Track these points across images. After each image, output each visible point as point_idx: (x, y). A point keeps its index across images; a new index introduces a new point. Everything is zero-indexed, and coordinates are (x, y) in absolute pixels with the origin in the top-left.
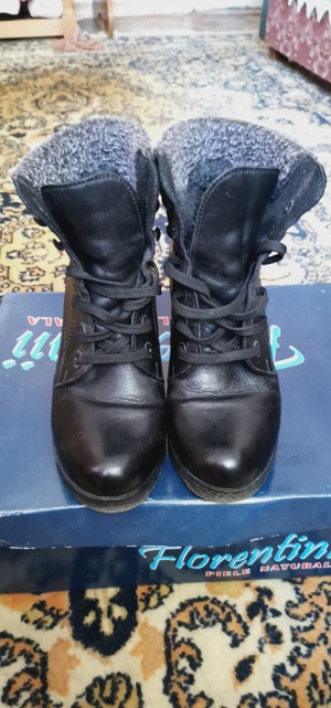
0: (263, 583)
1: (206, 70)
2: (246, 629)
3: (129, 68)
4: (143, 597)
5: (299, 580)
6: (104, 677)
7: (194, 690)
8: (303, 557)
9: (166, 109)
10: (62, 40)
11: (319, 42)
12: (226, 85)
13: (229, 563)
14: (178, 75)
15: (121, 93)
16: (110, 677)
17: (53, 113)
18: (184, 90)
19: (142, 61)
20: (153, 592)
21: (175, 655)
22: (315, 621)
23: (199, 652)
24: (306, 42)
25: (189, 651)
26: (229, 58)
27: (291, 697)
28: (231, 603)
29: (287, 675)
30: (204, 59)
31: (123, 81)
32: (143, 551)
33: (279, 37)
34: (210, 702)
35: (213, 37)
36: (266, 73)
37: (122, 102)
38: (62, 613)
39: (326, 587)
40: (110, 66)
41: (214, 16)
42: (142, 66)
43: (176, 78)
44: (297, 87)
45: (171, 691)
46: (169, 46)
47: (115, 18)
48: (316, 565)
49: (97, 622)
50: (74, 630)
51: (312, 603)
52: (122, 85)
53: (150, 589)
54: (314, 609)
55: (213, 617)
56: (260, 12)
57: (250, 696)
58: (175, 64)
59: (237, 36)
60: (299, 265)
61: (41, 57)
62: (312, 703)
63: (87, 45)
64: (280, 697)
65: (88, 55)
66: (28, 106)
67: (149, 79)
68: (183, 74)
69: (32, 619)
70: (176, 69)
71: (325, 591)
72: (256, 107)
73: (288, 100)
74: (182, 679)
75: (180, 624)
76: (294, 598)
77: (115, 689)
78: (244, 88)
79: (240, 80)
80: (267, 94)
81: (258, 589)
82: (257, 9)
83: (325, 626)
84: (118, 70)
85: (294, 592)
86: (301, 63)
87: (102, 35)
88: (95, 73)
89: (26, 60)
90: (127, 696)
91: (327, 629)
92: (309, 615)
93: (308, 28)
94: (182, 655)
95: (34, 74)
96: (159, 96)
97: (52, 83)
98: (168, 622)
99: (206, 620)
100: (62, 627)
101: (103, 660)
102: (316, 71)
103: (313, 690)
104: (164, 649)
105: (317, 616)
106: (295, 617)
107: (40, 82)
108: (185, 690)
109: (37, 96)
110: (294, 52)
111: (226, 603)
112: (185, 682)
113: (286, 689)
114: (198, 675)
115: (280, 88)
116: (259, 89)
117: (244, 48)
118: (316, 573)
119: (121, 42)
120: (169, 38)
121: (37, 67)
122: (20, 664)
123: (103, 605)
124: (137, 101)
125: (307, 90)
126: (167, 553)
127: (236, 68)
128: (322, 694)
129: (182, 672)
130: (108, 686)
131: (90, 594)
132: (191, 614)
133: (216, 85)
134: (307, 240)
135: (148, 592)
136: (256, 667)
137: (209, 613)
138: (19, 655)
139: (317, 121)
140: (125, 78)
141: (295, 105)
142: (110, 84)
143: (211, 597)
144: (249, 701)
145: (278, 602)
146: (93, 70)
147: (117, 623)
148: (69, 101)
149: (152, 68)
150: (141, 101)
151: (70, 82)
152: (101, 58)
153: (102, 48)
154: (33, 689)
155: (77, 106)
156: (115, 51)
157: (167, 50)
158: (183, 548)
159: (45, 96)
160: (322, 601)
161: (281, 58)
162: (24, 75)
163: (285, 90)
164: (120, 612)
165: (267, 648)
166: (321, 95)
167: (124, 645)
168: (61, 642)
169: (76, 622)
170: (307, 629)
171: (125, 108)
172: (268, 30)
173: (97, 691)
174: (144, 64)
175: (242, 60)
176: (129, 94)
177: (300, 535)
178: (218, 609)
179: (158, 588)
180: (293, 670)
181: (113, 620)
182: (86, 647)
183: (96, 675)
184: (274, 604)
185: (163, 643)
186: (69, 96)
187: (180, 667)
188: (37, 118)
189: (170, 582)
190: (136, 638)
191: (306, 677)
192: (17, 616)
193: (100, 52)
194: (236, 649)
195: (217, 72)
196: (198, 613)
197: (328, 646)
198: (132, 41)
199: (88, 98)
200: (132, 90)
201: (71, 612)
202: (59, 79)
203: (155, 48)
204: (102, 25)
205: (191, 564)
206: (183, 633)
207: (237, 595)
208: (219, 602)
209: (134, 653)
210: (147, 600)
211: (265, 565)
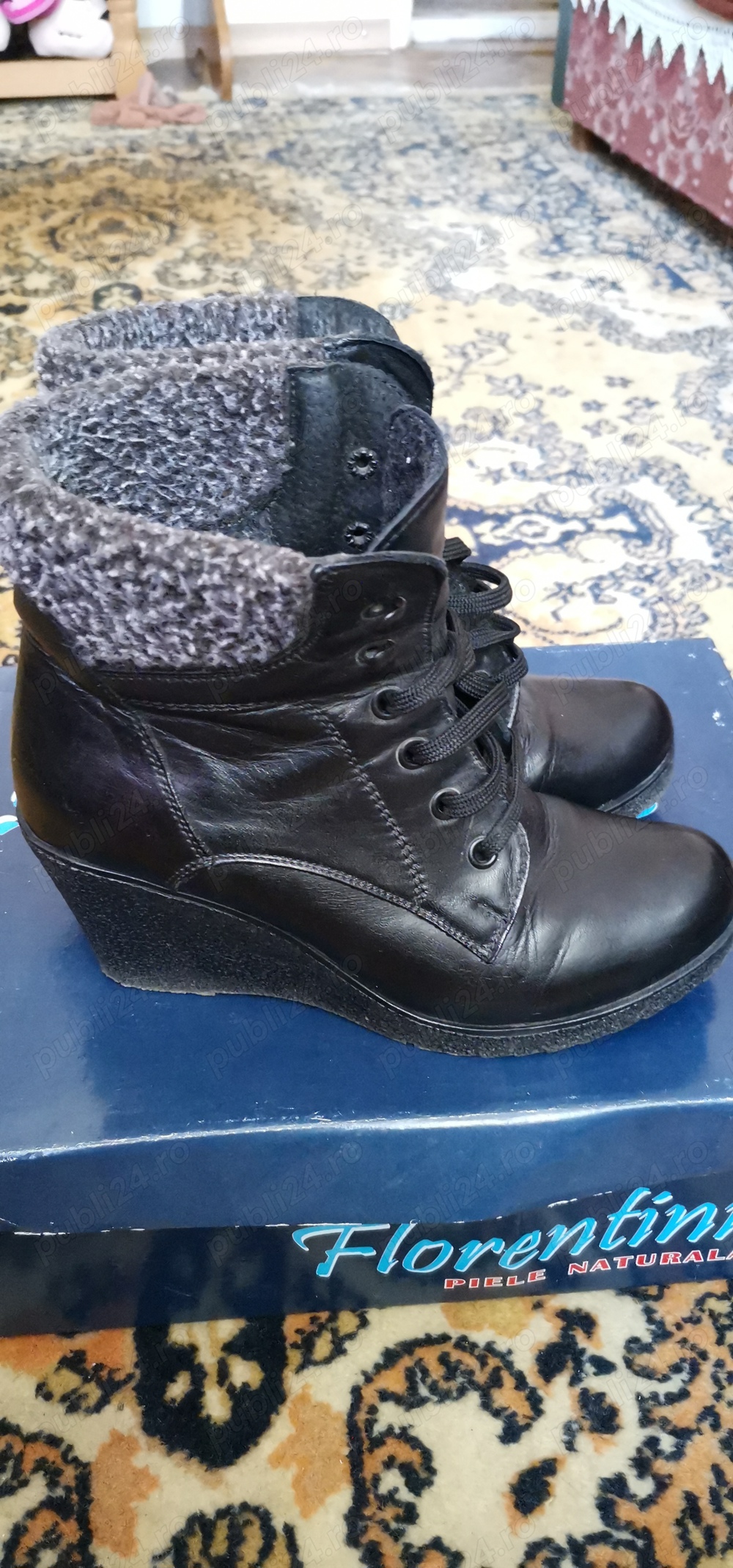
0: (572, 1301)
1: (439, 170)
2: (535, 1402)
3: (267, 164)
4: (298, 1339)
5: (653, 1290)
6: (210, 1512)
7: (417, 1535)
8: (663, 1239)
9: (351, 254)
10: (111, 103)
11: (667, 111)
12: (483, 202)
13: (497, 1258)
14: (380, 179)
15: (250, 217)
16: (223, 1513)
17: (90, 258)
18: (391, 212)
19: (299, 148)
20: (322, 1327)
21: (372, 1464)
22: (691, 1381)
23: (427, 1455)
24: (642, 110)
25: (405, 1453)
26: (490, 144)
27: (640, 1543)
28: (502, 1346)
29: (632, 1497)
30: (436, 146)
31: (253, 191)
32: (301, 1238)
33: (592, 101)
34: (455, 1559)
35: (457, 99)
36: (566, 177)
37: (252, 235)
38: (120, 1376)
39: (712, 1304)
40: (224, 157)
41: (456, 55)
42: (298, 160)
43: (373, 187)
44: (628, 208)
45: (364, 1540)
46: (360, 117)
47: (236, 60)
48: (691, 1257)
49: (195, 1395)
50: (145, 1414)
51: (684, 1342)
52: (254, 199)
53: (313, 1320)
54: (689, 1354)
55: (460, 1380)
56: (552, 47)
57: (547, 1542)
58: (373, 157)
59: (506, 98)
60: (638, 601)
61: (63, 138)
62: (688, 1553)
63: (171, 114)
64: (617, 1544)
65: (175, 134)
66: (31, 245)
67: (313, 188)
68: (390, 177)
69: (58, 1391)
70: (374, 167)
71: (712, 1314)
72: (545, 252)
73: (611, 235)
74: (389, 1513)
75: (385, 1396)
76: (642, 1331)
77: (236, 1539)
78: (521, 209)
79: (513, 192)
80: (568, 223)
81: (563, 1314)
82: (546, 40)
83: (714, 1390)
84: (243, 167)
85: (643, 1318)
86: (635, 156)
87: (206, 93)
88: (190, 174)
89: (26, 144)
90: (266, 1552)
91: (718, 1397)
92: (676, 1369)
93: (647, 80)
94: (389, 1463)
95: (47, 173)
96: (334, 223)
97: (90, 193)
98: (356, 1392)
99: (444, 1385)
100: (121, 1408)
101: (209, 1476)
102: (662, 174)
103: (691, 1526)
104: (346, 1451)
105: (695, 1371)
106: (647, 1374)
107: (60, 191)
108: (397, 1535)
109: (54, 221)
110: (621, 132)
111: (490, 1348)
112: (397, 1519)
113: (629, 1526)
114: (425, 1504)
115: (595, 210)
116: (551, 211)
117: (520, 123)
118: (690, 1274)
119: (249, 108)
120: (359, 102)
121: (54, 160)
122: (36, 1491)
123: (208, 1358)
124: (285, 234)
125: (646, 214)
126: (357, 1240)
127: (505, 166)
128: (710, 1534)
129: (390, 1498)
130: (222, 1532)
131: (180, 1334)
132: (410, 1375)
133: (462, 203)
134: (653, 547)
135: (309, 1328)
136: (558, 1483)
137: (451, 1370)
138: (35, 1471)
139: (666, 282)
140: (258, 185)
141: (623, 246)
142: (223, 196)
143: (455, 1334)
144: (545, 1553)
145: (609, 1343)
146: (185, 167)
147: (238, 1396)
148: (130, 232)
149: (319, 164)
150: (294, 234)
151: (131, 191)
152: (205, 141)
153: (207, 121)
154: (63, 1544)
155: (147, 244)
156: (237, 126)
157: (354, 126)
158: (394, 1228)
159: (72, 221)
160: (704, 1336)
161: (595, 144)
162: (21, 177)
163: (605, 213)
164: (245, 1373)
165: (584, 1441)
166: (672, 226)
167: (256, 1444)
168: (118, 1441)
169: (150, 1397)
170: (672, 1399)
171: (259, 250)
172: (569, 86)
173: (195, 1544)
174: (303, 154)
175: (518, 149)
176: (266, 218)
177: (656, 1191)
178: (471, 1362)
179: (333, 1318)
180: (642, 1488)
181: (231, 1391)
182: (171, 1450)
183: (193, 1508)
184: (599, 1346)
185: (345, 1438)
186: (129, 222)
187: (383, 1489)
188: (53, 270)
189: (360, 1306)
190: (281, 1428)
191: (673, 1502)
192: (26, 1386)
193: (201, 129)
194: (513, 1446)
195: (464, 174)
196: (425, 1372)
197: (722, 1433)
198: (275, 106)
199: (172, 226)
200: (274, 211)
201: (138, 1373)
202: (104, 185)
203: (326, 121)
204: (206, 74)
205: (410, 1264)
206: (390, 1415)
207: (513, 1330)
208: (474, 1346)
209: (278, 1460)
210: (307, 1344)
211: (579, 1260)
